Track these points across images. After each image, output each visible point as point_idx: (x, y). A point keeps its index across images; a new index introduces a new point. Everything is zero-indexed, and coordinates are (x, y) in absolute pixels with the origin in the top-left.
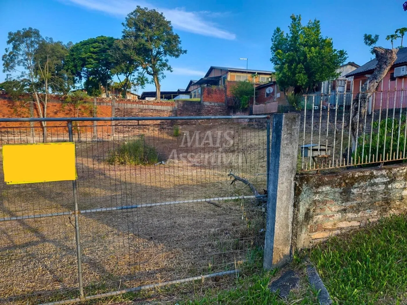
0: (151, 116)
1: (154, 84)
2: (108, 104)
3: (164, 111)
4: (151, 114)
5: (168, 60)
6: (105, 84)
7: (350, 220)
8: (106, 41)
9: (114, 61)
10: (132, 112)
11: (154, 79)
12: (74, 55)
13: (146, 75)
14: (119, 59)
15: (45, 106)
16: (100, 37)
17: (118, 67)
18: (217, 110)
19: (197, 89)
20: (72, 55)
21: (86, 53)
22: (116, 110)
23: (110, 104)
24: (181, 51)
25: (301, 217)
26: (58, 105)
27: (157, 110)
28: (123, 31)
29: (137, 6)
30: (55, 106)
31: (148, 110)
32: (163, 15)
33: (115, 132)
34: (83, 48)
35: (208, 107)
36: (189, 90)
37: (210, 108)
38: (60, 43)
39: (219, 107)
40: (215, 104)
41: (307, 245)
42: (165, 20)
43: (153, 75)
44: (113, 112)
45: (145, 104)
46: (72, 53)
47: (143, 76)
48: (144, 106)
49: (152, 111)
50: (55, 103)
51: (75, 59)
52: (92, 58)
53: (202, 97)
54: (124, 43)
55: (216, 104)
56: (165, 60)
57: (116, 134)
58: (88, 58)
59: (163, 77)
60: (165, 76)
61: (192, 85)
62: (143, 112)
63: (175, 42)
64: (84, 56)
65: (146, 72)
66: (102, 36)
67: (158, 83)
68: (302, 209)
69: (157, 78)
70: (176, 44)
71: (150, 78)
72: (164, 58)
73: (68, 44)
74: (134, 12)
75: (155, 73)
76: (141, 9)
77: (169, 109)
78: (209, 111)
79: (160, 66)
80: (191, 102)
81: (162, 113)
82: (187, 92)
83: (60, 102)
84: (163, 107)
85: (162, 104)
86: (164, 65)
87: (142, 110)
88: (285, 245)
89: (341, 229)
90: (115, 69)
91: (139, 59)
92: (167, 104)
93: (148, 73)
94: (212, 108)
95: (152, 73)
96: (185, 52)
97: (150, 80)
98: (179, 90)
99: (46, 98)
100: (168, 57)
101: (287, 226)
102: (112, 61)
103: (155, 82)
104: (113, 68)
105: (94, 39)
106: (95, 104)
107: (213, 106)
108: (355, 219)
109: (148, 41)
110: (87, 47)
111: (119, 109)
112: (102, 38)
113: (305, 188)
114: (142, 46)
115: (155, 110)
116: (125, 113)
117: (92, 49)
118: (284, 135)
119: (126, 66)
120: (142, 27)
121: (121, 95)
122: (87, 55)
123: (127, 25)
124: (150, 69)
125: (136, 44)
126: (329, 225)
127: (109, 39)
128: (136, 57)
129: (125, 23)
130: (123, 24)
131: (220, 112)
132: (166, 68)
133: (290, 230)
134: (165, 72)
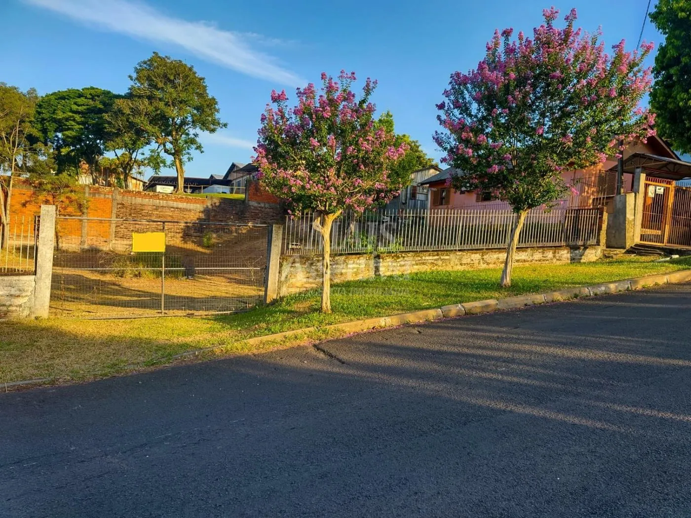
0: (171, 217)
1: (175, 168)
2: (107, 196)
3: (190, 210)
4: (171, 214)
5: (197, 135)
6: (91, 161)
7: (311, 283)
8: (98, 96)
9: (113, 130)
10: (142, 210)
11: (175, 161)
12: (43, 113)
13: (163, 154)
14: (122, 128)
15: (9, 194)
16: (88, 89)
17: (118, 140)
18: (267, 214)
19: (242, 177)
20: (39, 113)
21: (64, 113)
22: (119, 206)
23: (110, 197)
24: (219, 124)
25: (283, 279)
26: (29, 193)
27: (180, 209)
28: (130, 87)
29: (154, 53)
30: (24, 194)
31: (166, 209)
32: (194, 69)
33: (115, 237)
34: (58, 103)
35: (255, 208)
36: (229, 179)
37: (258, 210)
38: (15, 89)
39: (271, 210)
40: (265, 205)
41: (286, 294)
42: (197, 75)
43: (173, 156)
44: (113, 208)
45: (162, 199)
46: (39, 110)
47: (159, 155)
48: (161, 201)
49: (172, 209)
50: (24, 191)
51: (43, 119)
52: (74, 120)
53: (247, 194)
54: (130, 104)
55: (267, 205)
56: (194, 134)
57: (116, 240)
58: (67, 119)
59: (189, 159)
60: (192, 159)
61: (234, 172)
62: (160, 210)
63: (210, 109)
64: (60, 115)
65: (163, 150)
66: (92, 88)
67: (181, 167)
68: (284, 275)
69: (180, 160)
70: (212, 113)
71: (169, 159)
72: (192, 131)
73: (29, 93)
74: (149, 60)
75: (177, 153)
76: (160, 57)
77: (198, 207)
78: (257, 214)
79: (186, 142)
80: (231, 200)
81: (187, 213)
82: (225, 182)
83: (32, 188)
84: (189, 204)
85: (188, 201)
86: (193, 141)
87: (157, 208)
88: (274, 293)
89: (306, 288)
90: (113, 141)
91: (153, 130)
92: (196, 202)
93: (166, 151)
94: (260, 210)
95: (173, 151)
96: (225, 125)
97: (168, 163)
98: (212, 176)
99: (12, 182)
100: (198, 130)
101: (275, 283)
102: (110, 130)
103: (176, 166)
104: (111, 140)
105: (78, 90)
106: (87, 195)
107: (263, 208)
108: (314, 283)
109: (169, 106)
110: (66, 102)
111: (123, 204)
112: (92, 92)
113: (285, 263)
114: (159, 112)
115: (177, 208)
116: (133, 211)
117: (75, 107)
118: (274, 235)
119: (131, 139)
120: (160, 85)
121: (113, 179)
122: (65, 115)
123: (137, 79)
124: (169, 146)
125: (151, 108)
126: (299, 284)
127: (103, 93)
128: (149, 128)
129: (134, 75)
130: (130, 77)
131: (273, 216)
132: (194, 146)
133: (277, 285)
134: (193, 151)
